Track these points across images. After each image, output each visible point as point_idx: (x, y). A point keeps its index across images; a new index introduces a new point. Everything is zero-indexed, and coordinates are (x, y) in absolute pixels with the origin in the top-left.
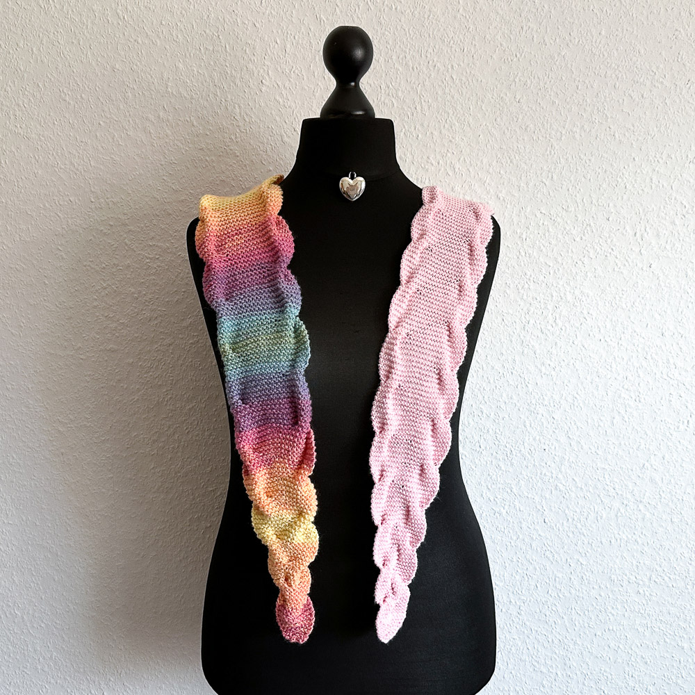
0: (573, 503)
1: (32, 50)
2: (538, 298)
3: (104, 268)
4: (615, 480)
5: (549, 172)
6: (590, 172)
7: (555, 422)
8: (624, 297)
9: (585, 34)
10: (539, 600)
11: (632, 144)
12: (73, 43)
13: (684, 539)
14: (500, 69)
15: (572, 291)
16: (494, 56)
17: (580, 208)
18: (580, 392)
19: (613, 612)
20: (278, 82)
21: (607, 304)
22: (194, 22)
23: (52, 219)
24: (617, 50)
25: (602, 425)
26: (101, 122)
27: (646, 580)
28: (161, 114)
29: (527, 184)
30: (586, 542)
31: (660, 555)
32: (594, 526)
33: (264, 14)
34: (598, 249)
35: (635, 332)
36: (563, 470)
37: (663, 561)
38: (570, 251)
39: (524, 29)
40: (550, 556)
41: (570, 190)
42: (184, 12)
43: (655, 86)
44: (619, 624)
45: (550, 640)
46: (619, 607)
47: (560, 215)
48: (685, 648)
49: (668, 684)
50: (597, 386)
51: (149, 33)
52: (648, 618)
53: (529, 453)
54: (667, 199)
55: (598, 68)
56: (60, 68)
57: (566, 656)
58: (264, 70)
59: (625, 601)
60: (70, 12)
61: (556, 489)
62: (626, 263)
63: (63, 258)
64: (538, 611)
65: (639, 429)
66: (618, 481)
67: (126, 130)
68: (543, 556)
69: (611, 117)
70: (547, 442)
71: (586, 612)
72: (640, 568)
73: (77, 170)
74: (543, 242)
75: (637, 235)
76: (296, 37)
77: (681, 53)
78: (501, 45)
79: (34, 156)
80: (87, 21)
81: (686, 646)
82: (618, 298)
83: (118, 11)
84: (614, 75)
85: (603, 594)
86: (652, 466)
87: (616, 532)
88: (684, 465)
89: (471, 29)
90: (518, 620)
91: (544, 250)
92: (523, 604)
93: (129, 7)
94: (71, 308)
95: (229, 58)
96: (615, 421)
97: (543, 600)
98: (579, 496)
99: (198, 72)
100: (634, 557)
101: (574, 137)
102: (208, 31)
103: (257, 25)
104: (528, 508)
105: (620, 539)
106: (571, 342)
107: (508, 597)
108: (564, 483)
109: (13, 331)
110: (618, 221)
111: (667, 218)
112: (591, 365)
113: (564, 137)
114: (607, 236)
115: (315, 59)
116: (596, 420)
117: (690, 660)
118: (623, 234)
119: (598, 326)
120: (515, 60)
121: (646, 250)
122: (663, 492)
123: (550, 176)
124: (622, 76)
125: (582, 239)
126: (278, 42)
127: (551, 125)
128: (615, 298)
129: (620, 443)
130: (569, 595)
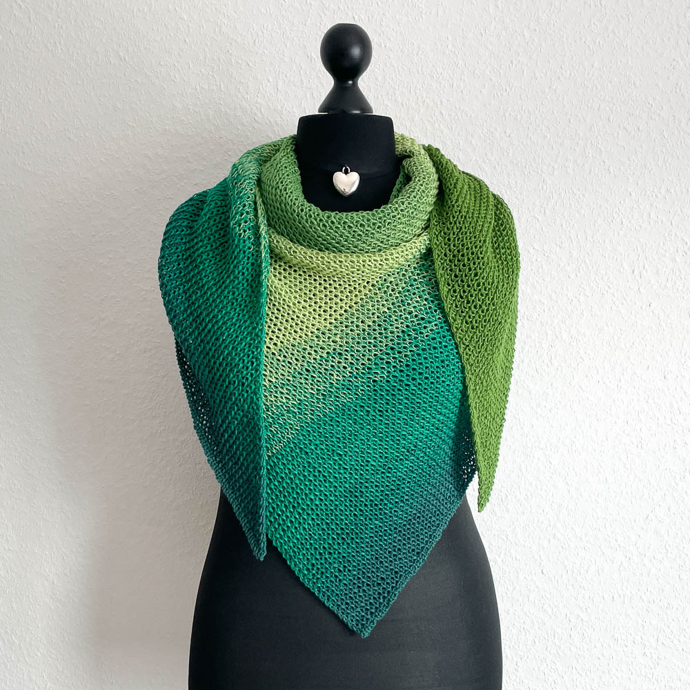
0: (572, 554)
1: (40, 90)
4: (617, 531)
5: (541, 207)
6: (584, 206)
7: (552, 467)
8: (623, 336)
9: (577, 68)
10: (537, 657)
11: (628, 178)
12: (77, 83)
14: (490, 104)
15: (568, 330)
16: (483, 91)
17: (575, 245)
19: (617, 674)
20: (270, 120)
21: (605, 344)
22: (191, 63)
25: (602, 471)
26: (102, 159)
27: (653, 642)
28: (158, 151)
30: (587, 596)
31: (667, 614)
32: (595, 580)
33: (257, 53)
34: (595, 287)
35: (635, 374)
36: (562, 518)
37: (672, 621)
38: (565, 288)
39: (514, 63)
40: (550, 613)
41: (564, 225)
42: (181, 52)
43: (651, 118)
46: (623, 669)
47: (554, 251)
50: (596, 430)
51: (148, 73)
52: (656, 683)
53: (525, 499)
54: (666, 235)
55: (591, 101)
58: (257, 108)
59: (630, 663)
60: (75, 53)
61: (554, 537)
62: (624, 302)
64: (536, 669)
65: (642, 478)
66: (620, 532)
68: (541, 609)
69: (605, 151)
71: (588, 673)
74: (537, 279)
75: (636, 272)
76: (288, 75)
77: (679, 84)
78: (491, 80)
80: (91, 62)
82: (616, 338)
83: (120, 53)
84: (607, 108)
85: (606, 654)
89: (460, 65)
90: (515, 677)
92: (519, 660)
93: (130, 49)
95: (223, 96)
97: (542, 657)
98: (578, 547)
100: (639, 616)
101: (567, 172)
102: (203, 70)
103: (250, 64)
104: (525, 558)
105: (624, 595)
106: (568, 382)
110: (615, 258)
111: (667, 255)
113: (555, 173)
114: (604, 273)
115: (306, 96)
116: (595, 467)
118: (620, 272)
119: (596, 367)
120: (504, 94)
121: (645, 288)
122: (670, 546)
123: (543, 211)
124: (616, 108)
125: (577, 276)
126: (270, 80)
127: (542, 159)
128: (613, 338)
129: (622, 492)
130: (569, 652)
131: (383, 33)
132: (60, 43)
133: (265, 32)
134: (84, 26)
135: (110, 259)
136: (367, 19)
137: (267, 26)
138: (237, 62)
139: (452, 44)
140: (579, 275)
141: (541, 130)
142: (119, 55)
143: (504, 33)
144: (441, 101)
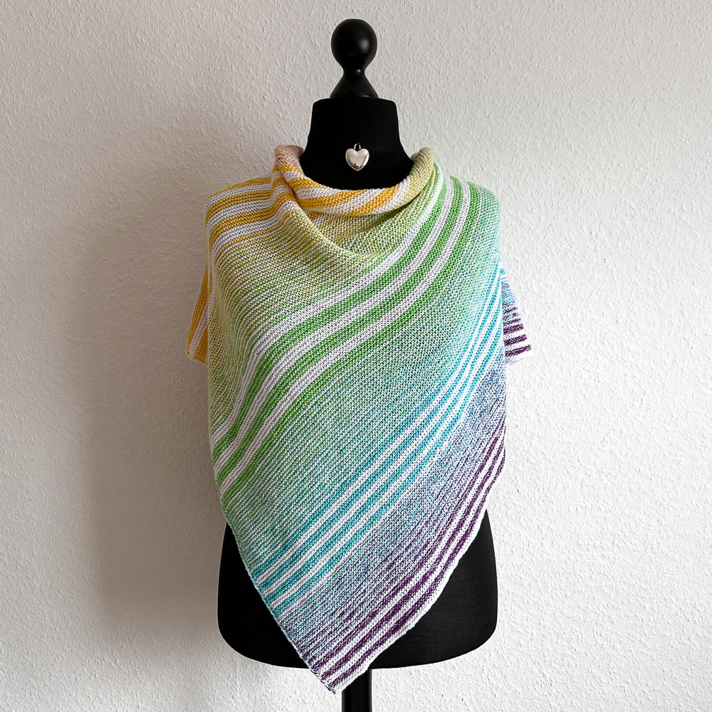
0: (542, 474)
1: (60, 69)
4: (579, 452)
5: (515, 178)
6: (550, 178)
7: (525, 401)
8: (583, 289)
10: (514, 564)
12: (96, 62)
13: (642, 506)
14: (472, 89)
16: (466, 78)
17: (543, 210)
18: (546, 374)
19: (581, 574)
20: (278, 98)
22: (204, 46)
25: (567, 403)
26: (121, 133)
27: (609, 545)
28: (174, 125)
30: (555, 510)
31: (621, 521)
32: (562, 495)
35: (593, 319)
36: (533, 444)
37: (624, 526)
38: (535, 248)
39: (492, 54)
40: (525, 525)
42: (195, 37)
44: (587, 586)
45: (526, 602)
46: (586, 570)
47: (526, 216)
48: (647, 608)
49: (633, 641)
50: (562, 368)
51: (164, 55)
52: (612, 580)
54: (618, 202)
55: (556, 88)
56: (84, 85)
57: (541, 617)
58: (266, 88)
59: (592, 564)
60: (94, 36)
61: (528, 461)
62: (584, 260)
64: (514, 574)
65: (599, 407)
66: (582, 454)
67: (143, 139)
68: (517, 523)
69: (568, 131)
70: (519, 418)
71: (557, 575)
72: (604, 533)
73: (98, 174)
74: (512, 240)
75: (593, 234)
76: (294, 59)
77: (626, 76)
78: (472, 68)
79: (60, 162)
80: (109, 44)
81: (647, 606)
82: (577, 290)
84: (569, 95)
85: (572, 559)
86: (611, 439)
87: (581, 500)
88: (639, 439)
89: (445, 55)
93: (147, 32)
94: (91, 299)
95: (234, 77)
96: (578, 400)
97: (518, 563)
98: (548, 468)
99: (207, 88)
100: (598, 523)
101: (536, 148)
102: (216, 54)
103: (260, 49)
105: (586, 507)
106: (538, 328)
108: (534, 456)
109: (37, 320)
110: (576, 221)
111: (618, 219)
112: (555, 350)
113: (527, 148)
114: (567, 234)
115: (310, 77)
116: (561, 399)
117: (652, 619)
118: (580, 233)
119: (561, 315)
120: (484, 81)
121: (600, 247)
122: (622, 463)
123: (516, 181)
124: (576, 95)
126: (278, 63)
127: (516, 137)
128: (575, 289)
129: (583, 420)
130: (541, 559)
131: (379, 25)
132: (79, 25)
133: (273, 20)
134: (102, 10)
135: (127, 224)
136: (364, 11)
137: (275, 15)
138: (247, 47)
139: (439, 37)
140: (547, 237)
141: (515, 112)
142: (136, 38)
143: (482, 28)
144: (430, 86)
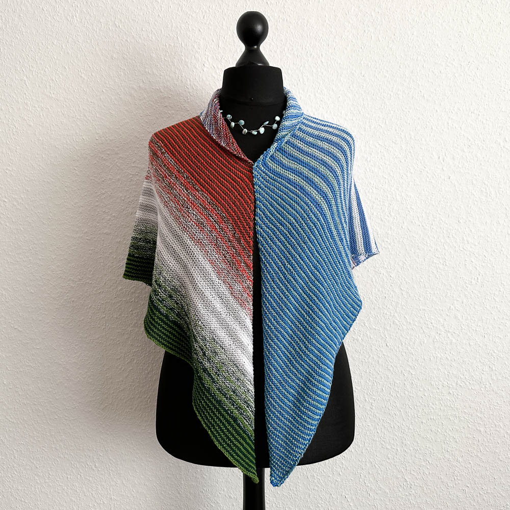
0: (405, 333)
1: (62, 46)
2: (379, 198)
3: (103, 181)
4: (432, 317)
5: (383, 119)
6: (409, 119)
7: (391, 279)
8: (434, 197)
9: (404, 35)
10: (384, 399)
11: (435, 101)
12: (87, 42)
13: (478, 356)
14: (352, 56)
15: (400, 194)
17: (404, 141)
18: (407, 258)
19: (433, 406)
21: (423, 202)
22: (162, 29)
23: (72, 150)
24: (424, 44)
25: (422, 281)
26: (104, 90)
27: (454, 385)
28: (141, 85)
29: (370, 127)
30: (414, 359)
31: (462, 367)
32: (419, 349)
33: (205, 24)
34: (416, 167)
35: (441, 220)
36: (398, 311)
37: (465, 371)
38: (398, 169)
39: (366, 32)
40: (391, 369)
41: (397, 130)
42: (156, 23)
43: (448, 66)
44: (438, 415)
46: (437, 403)
47: (391, 146)
48: (482, 431)
49: (471, 456)
50: (418, 255)
51: (134, 36)
53: (375, 299)
54: (458, 136)
55: (412, 55)
56: (79, 57)
57: (403, 437)
58: (205, 58)
59: (441, 399)
60: (86, 23)
61: (394, 323)
62: (434, 176)
63: (78, 175)
64: (384, 406)
65: (446, 284)
66: (433, 318)
67: (119, 95)
68: (386, 369)
69: (421, 85)
70: (387, 292)
71: (416, 407)
72: (450, 376)
73: (88, 120)
75: (440, 158)
76: (225, 38)
77: (463, 46)
78: (352, 41)
79: (61, 112)
80: (96, 29)
81: (482, 430)
82: (429, 198)
83: (116, 23)
84: (422, 60)
85: (426, 394)
86: (455, 307)
87: (434, 352)
88: (476, 307)
89: (333, 32)
90: (371, 413)
91: (381, 167)
92: (373, 402)
93: (122, 20)
94: (82, 207)
95: (183, 51)
96: (430, 279)
97: (387, 398)
98: (408, 328)
99: (164, 59)
100: (445, 369)
101: (399, 97)
102: (171, 34)
103: (201, 30)
104: (375, 336)
105: (437, 357)
106: (400, 226)
107: (364, 397)
108: (398, 319)
109: (44, 222)
110: (428, 149)
111: (459, 147)
112: (413, 242)
114: (421, 159)
116: (418, 278)
117: (485, 440)
118: (431, 157)
119: (417, 217)
120: (361, 50)
121: (446, 168)
122: (463, 325)
123: (384, 121)
124: (427, 60)
125: (405, 161)
126: (214, 41)
127: (384, 90)
129: (434, 294)
130: (404, 395)
132: (76, 16)
133: (211, 10)
134: (92, 6)
135: (108, 154)
137: (212, 7)
138: (193, 29)
139: (328, 20)
141: (383, 72)
143: (359, 13)
144: (322, 55)
